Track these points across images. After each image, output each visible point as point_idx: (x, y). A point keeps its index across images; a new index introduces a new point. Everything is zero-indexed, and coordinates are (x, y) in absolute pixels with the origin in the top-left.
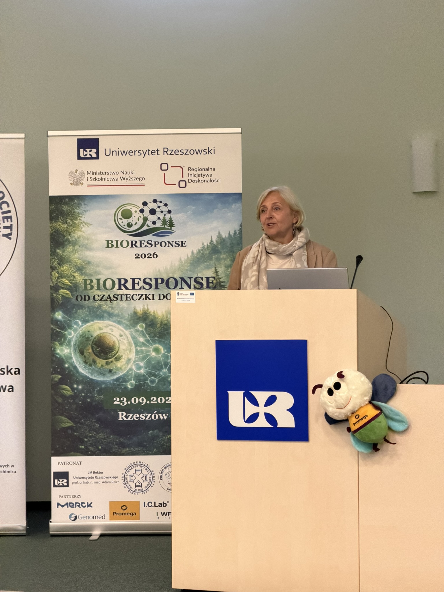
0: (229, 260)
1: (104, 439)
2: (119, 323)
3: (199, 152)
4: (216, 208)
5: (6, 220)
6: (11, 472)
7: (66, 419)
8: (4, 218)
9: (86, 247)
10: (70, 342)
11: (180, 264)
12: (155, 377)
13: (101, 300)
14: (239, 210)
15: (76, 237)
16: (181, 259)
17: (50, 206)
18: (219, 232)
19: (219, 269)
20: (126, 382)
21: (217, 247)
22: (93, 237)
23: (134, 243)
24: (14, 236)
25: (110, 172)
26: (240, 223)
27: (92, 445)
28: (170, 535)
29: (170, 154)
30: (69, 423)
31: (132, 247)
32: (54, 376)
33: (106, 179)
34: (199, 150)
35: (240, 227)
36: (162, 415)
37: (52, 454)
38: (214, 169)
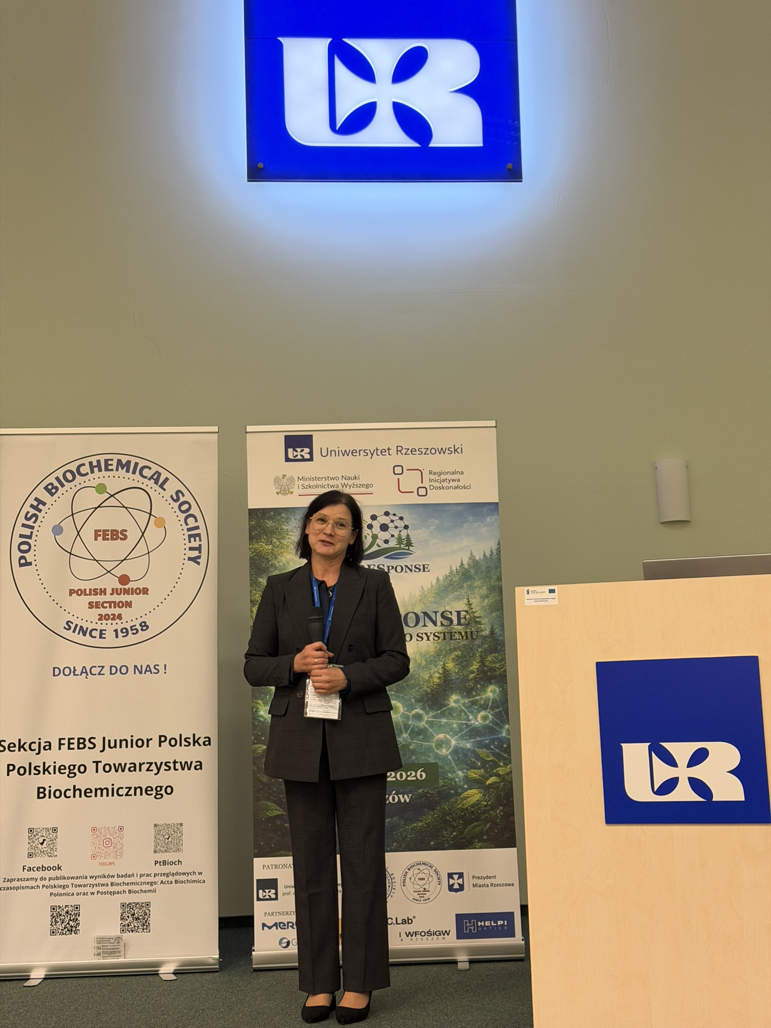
0: (485, 588)
3: (442, 451)
4: (467, 522)
5: (192, 539)
6: (199, 881)
7: (273, 804)
11: (422, 594)
14: (496, 524)
15: (285, 562)
16: (422, 587)
17: (249, 522)
18: (471, 553)
19: (472, 601)
21: (470, 572)
24: (203, 561)
25: (328, 477)
26: (498, 541)
29: (405, 454)
30: (279, 810)
32: (257, 746)
33: (323, 486)
34: (442, 449)
35: (498, 546)
36: (403, 797)
37: (254, 854)
38: (462, 473)
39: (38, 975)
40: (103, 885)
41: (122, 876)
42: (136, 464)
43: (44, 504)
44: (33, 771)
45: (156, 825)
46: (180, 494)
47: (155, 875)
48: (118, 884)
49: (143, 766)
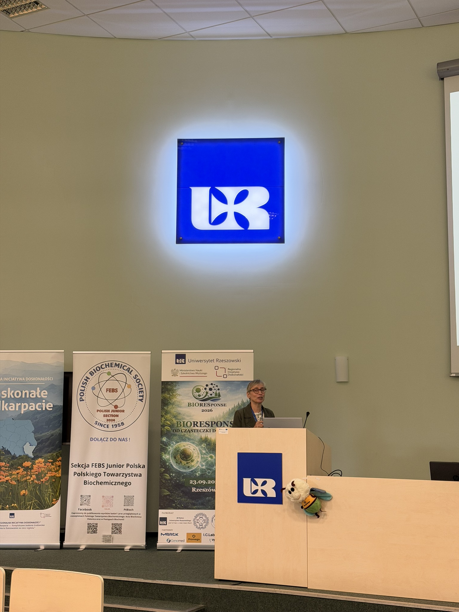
1: (185, 501)
2: (193, 443)
3: (233, 361)
4: (240, 388)
5: (140, 393)
6: (139, 517)
7: (167, 490)
8: (140, 391)
9: (178, 406)
10: (169, 452)
11: (223, 414)
12: (210, 470)
13: (185, 432)
15: (174, 401)
16: (223, 412)
17: (162, 386)
18: (242, 399)
20: (197, 472)
22: (182, 401)
23: (201, 404)
24: (144, 401)
25: (191, 370)
27: (178, 504)
28: (214, 551)
29: (219, 362)
30: (168, 493)
31: (200, 406)
32: (161, 469)
33: (189, 373)
34: (233, 360)
36: (213, 490)
37: (159, 508)
38: (240, 369)
39: (83, 547)
40: (106, 517)
41: (113, 514)
42: (122, 365)
43: (89, 379)
44: (83, 475)
45: (125, 496)
46: (137, 376)
47: (124, 514)
48: (111, 517)
49: (121, 475)
